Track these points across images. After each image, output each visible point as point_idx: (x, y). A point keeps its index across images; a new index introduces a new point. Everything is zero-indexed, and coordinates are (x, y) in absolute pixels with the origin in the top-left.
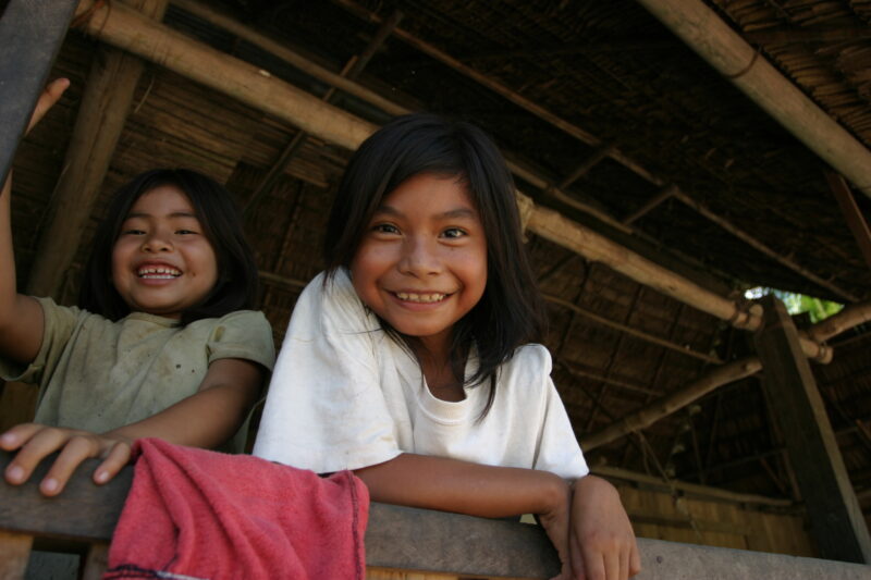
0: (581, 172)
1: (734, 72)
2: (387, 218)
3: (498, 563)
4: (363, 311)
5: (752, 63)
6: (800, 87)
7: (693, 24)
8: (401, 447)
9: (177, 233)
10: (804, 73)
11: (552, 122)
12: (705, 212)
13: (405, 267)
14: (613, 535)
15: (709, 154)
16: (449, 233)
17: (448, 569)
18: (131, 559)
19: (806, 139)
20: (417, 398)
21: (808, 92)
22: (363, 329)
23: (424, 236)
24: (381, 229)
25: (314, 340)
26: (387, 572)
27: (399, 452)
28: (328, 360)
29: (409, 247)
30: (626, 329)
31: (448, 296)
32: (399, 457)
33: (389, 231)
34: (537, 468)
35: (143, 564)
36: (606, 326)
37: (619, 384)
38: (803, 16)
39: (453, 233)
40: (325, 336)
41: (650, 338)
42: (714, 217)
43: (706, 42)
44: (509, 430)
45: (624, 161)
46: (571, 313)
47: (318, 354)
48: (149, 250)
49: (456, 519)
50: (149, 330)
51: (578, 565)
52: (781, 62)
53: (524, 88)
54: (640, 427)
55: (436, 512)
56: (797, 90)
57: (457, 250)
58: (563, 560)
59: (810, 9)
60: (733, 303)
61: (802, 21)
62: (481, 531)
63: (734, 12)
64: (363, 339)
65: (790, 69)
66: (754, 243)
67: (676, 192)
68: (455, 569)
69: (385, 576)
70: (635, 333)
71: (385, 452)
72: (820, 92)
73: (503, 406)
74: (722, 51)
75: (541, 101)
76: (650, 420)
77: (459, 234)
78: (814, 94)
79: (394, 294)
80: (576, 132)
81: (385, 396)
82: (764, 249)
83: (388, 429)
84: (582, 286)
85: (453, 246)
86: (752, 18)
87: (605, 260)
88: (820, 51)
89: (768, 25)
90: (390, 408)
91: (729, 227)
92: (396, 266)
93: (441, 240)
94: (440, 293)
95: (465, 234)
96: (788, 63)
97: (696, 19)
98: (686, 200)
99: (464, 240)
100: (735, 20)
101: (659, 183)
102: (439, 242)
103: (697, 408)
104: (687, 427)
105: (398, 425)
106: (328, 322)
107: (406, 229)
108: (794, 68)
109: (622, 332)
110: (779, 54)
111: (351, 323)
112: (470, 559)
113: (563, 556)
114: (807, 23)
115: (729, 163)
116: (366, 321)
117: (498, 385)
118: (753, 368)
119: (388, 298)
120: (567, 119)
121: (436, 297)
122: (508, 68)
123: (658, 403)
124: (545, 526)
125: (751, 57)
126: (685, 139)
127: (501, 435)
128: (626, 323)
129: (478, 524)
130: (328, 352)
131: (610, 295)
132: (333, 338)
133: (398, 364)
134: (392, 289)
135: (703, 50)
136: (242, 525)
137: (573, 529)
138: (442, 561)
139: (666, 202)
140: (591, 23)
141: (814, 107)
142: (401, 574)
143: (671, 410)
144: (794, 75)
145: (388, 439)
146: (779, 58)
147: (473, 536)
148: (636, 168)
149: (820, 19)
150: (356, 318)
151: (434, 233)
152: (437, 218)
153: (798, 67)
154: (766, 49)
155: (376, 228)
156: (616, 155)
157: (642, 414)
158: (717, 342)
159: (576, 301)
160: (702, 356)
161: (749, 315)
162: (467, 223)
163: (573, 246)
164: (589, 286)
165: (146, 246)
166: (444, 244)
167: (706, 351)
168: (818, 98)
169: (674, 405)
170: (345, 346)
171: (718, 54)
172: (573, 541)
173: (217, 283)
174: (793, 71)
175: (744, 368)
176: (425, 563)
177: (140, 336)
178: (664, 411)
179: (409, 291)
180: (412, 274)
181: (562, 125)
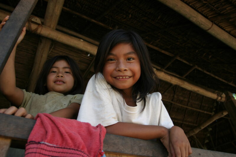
0: (169, 64)
1: (207, 29)
2: (111, 57)
3: (149, 153)
4: (107, 84)
5: (212, 26)
6: (226, 31)
7: (194, 17)
8: (118, 120)
9: (65, 72)
10: (227, 27)
11: (160, 51)
12: (205, 72)
13: (118, 69)
14: (182, 142)
15: (204, 54)
16: (129, 59)
17: (133, 154)
18: (34, 140)
19: (230, 45)
20: (123, 107)
21: (229, 33)
22: (106, 88)
23: (122, 60)
24: (110, 60)
25: (93, 91)
26: (115, 154)
27: (118, 122)
28: (97, 97)
29: (118, 64)
30: (187, 107)
31: (130, 77)
32: (118, 123)
33: (112, 60)
34: (160, 125)
35: (37, 141)
36: (182, 107)
37: (187, 123)
38: (224, 11)
39: (130, 59)
40: (96, 90)
41: (195, 109)
42: (208, 73)
43: (198, 21)
44: (150, 116)
45: (181, 60)
46: (171, 104)
47: (94, 95)
48: (58, 76)
49: (135, 140)
50: (55, 96)
51: (173, 152)
52: (220, 25)
53: (151, 43)
54: (194, 134)
55: (129, 138)
56: (226, 32)
57: (132, 64)
58: (168, 151)
59: (226, 9)
60: (216, 94)
61: (224, 13)
62: (143, 143)
63: (205, 13)
64: (107, 91)
65: (223, 27)
66: (221, 79)
67: (196, 67)
68: (136, 154)
69: (115, 156)
70: (190, 108)
71: (114, 121)
72: (232, 32)
73: (148, 109)
74: (203, 23)
75: (156, 46)
76: (197, 131)
77: (132, 59)
78: (231, 33)
79: (115, 78)
80: (167, 53)
81: (113, 107)
82: (224, 81)
83: (115, 115)
84: (173, 96)
85: (130, 63)
86: (210, 14)
87: (178, 84)
88: (230, 20)
89: (215, 15)
90: (115, 110)
91: (212, 75)
92: (115, 70)
93: (127, 61)
94: (128, 76)
95: (133, 59)
96: (222, 25)
97: (195, 16)
98: (200, 69)
99: (133, 61)
100: (205, 15)
101: (191, 65)
102: (127, 62)
103: (211, 129)
104: (209, 135)
105: (117, 115)
106: (97, 86)
107: (117, 59)
108: (224, 26)
109: (186, 108)
110: (219, 23)
111: (103, 86)
112: (140, 151)
113: (168, 150)
114: (226, 13)
115: (210, 57)
116: (108, 86)
117: (146, 103)
118: (225, 113)
119: (114, 79)
120: (164, 50)
121: (127, 77)
122: (147, 38)
123: (199, 126)
124: (162, 142)
125: (211, 25)
126: (197, 51)
127: (148, 117)
128: (187, 105)
129: (142, 141)
130: (97, 94)
131: (182, 98)
132: (98, 90)
133: (117, 97)
134: (115, 76)
135: (198, 24)
136: (66, 131)
137: (170, 141)
138: (131, 151)
139: (194, 70)
140: (167, 22)
141: (231, 36)
142: (119, 155)
143: (202, 128)
144: (224, 28)
145: (115, 118)
146: (219, 24)
147: (141, 145)
148: (185, 62)
149: (229, 11)
150: (104, 85)
151: (125, 59)
152: (125, 55)
153: (225, 26)
154: (215, 22)
155: (109, 60)
156: (178, 58)
157: (194, 130)
158: (214, 110)
159: (172, 100)
160: (210, 113)
161: (222, 97)
162: (133, 56)
163: (169, 81)
164: (175, 96)
165: (58, 75)
166: (128, 62)
167: (211, 112)
168: (232, 34)
169: (203, 126)
170: (102, 93)
171: (202, 24)
172: (171, 145)
173: (73, 87)
174: (224, 27)
175: (222, 114)
176: (126, 152)
177: (53, 98)
178: (201, 128)
179: (119, 76)
180: (119, 71)
181: (163, 52)
